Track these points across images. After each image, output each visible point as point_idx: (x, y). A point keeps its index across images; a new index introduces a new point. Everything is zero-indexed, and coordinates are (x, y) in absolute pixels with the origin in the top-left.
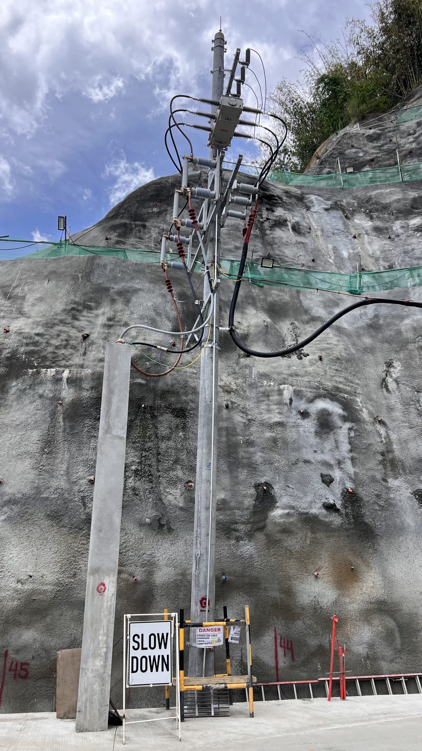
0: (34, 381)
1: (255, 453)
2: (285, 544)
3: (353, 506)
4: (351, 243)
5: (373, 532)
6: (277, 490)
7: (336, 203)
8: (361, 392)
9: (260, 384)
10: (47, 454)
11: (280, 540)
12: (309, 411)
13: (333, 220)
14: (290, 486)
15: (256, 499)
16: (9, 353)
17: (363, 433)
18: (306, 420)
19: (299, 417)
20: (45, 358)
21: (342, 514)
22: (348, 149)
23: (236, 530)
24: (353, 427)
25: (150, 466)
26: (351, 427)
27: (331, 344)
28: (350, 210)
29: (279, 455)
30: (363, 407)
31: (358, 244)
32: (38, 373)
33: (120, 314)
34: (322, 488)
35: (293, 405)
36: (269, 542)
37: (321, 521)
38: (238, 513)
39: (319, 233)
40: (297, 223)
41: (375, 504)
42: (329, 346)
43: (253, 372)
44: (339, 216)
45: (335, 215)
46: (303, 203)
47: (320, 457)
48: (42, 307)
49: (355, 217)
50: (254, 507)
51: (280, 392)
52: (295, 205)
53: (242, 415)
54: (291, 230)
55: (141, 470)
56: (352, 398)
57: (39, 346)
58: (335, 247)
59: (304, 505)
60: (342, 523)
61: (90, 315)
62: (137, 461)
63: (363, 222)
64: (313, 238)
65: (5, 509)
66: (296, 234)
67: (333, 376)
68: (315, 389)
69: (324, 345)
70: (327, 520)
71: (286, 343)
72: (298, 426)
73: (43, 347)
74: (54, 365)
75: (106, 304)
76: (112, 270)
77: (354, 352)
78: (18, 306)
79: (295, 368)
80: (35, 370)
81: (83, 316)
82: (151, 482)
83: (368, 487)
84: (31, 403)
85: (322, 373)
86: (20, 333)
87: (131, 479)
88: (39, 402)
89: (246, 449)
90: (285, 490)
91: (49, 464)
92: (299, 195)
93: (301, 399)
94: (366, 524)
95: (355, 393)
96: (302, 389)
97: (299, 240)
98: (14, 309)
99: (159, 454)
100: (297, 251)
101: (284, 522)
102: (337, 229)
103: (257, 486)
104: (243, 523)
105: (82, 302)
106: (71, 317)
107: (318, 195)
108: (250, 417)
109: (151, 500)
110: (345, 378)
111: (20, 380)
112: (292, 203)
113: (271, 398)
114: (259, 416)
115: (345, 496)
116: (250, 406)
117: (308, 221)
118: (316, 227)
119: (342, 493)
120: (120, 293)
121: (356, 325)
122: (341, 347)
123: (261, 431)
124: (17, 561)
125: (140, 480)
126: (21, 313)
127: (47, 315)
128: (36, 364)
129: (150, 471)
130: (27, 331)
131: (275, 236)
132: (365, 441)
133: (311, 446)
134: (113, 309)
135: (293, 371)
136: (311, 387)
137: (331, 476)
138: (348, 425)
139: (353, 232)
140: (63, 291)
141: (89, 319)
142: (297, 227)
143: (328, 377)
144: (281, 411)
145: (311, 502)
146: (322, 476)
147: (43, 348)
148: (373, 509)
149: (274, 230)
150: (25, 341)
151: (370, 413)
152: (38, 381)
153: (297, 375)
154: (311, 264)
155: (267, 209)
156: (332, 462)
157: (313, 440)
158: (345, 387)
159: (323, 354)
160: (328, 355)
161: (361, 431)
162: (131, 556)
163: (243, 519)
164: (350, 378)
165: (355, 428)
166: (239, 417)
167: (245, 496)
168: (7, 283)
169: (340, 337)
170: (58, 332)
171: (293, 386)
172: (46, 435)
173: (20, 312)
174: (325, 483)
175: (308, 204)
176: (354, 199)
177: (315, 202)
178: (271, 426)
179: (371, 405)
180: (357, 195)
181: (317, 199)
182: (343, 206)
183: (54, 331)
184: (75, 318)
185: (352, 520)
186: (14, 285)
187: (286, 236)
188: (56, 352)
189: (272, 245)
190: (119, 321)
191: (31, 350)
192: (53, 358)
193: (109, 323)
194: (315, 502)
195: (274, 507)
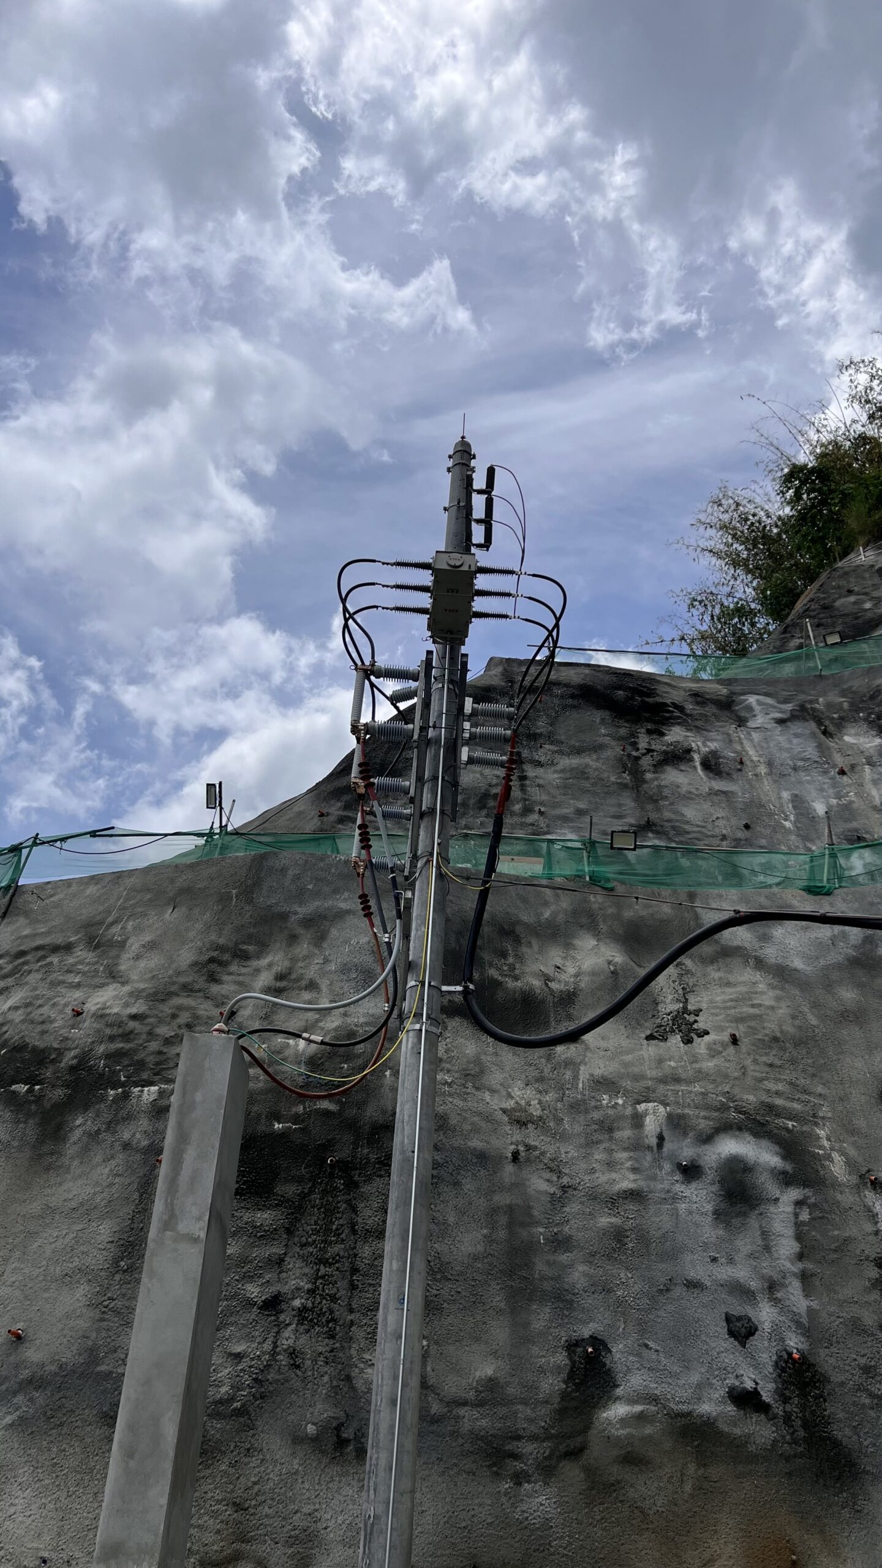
0: (115, 1115)
1: (571, 1266)
2: (631, 1493)
3: (804, 1395)
4: (834, 786)
5: (855, 1465)
6: (619, 1354)
7: (802, 708)
8: (830, 1115)
9: (593, 1103)
10: (124, 1272)
11: (619, 1482)
12: (702, 1163)
13: (795, 741)
14: (651, 1344)
15: (569, 1378)
16: (75, 1057)
17: (830, 1212)
18: (694, 1185)
19: (678, 1177)
20: (141, 1065)
21: (775, 1417)
22: (839, 598)
23: (515, 1456)
24: (806, 1198)
25: (334, 1298)
26: (800, 1197)
27: (760, 1005)
28: (833, 718)
29: (627, 1269)
30: (832, 1149)
31: (849, 785)
32: (126, 1096)
33: (303, 964)
34: (727, 1350)
35: (665, 1149)
36: (593, 1489)
37: (720, 1434)
38: (524, 1411)
39: (763, 770)
40: (714, 753)
41: (859, 1390)
42: (756, 1011)
43: (581, 1078)
44: (808, 732)
45: (799, 731)
46: (732, 712)
47: (724, 1272)
48: (153, 961)
49: (845, 731)
50: (562, 1399)
51: (638, 1121)
52: (713, 719)
53: (547, 1175)
54: (699, 768)
55: (312, 1310)
56: (804, 1129)
57: (134, 1039)
58: (796, 796)
59: (685, 1394)
60: (775, 1441)
61: (243, 970)
62: (307, 1287)
63: (862, 740)
64: (749, 781)
65: (19, 1399)
66: (711, 775)
67: (761, 1080)
68: (718, 1110)
69: (745, 1009)
70: (737, 1431)
71: (661, 1007)
72: (675, 1199)
73: (140, 1041)
74: (157, 1078)
75: (278, 945)
76: (298, 877)
77: (814, 1022)
78: (110, 961)
79: (673, 1064)
80: (120, 1090)
81: (230, 974)
82: (332, 1337)
83: (841, 1346)
84: (106, 1160)
85: (736, 1074)
86: (102, 1016)
87: (290, 1328)
88: (121, 1157)
89: (551, 1258)
90: (639, 1355)
91: (124, 1295)
92: (723, 699)
93: (685, 1134)
94: (836, 1444)
95: (814, 1116)
96: (687, 1111)
97: (717, 788)
98: (101, 969)
99: (355, 1270)
100: (712, 810)
101: (630, 1436)
102: (803, 759)
103: (572, 1346)
104: (534, 1438)
105: (231, 944)
106: (205, 978)
107: (766, 695)
108: (565, 1180)
109: (326, 1378)
110: (791, 1084)
111: (91, 1114)
112: (706, 716)
113: (618, 1135)
114: (587, 1178)
115: (783, 1370)
116: (570, 1155)
117: (739, 748)
118: (755, 759)
119: (776, 1362)
120: (308, 922)
121: (822, 962)
122: (783, 1011)
123: (590, 1214)
124: (22, 1522)
125: (308, 1331)
126: (113, 975)
127: (160, 976)
128: (123, 1079)
129: (332, 1312)
130: (115, 1010)
131: (663, 783)
132: (836, 1233)
133: (705, 1246)
134: (289, 956)
135: (668, 1071)
136: (708, 1107)
137: (750, 1320)
138: (794, 1194)
139: (839, 760)
140: (199, 926)
141: (241, 978)
142: (713, 762)
143: (749, 1081)
144: (636, 1165)
145: (699, 1386)
146: (728, 1319)
147: (141, 1045)
148: (855, 1404)
149: (662, 772)
150: (108, 1031)
151: (850, 1163)
152: (123, 1113)
153: (677, 1080)
154: (740, 834)
155: (649, 732)
156: (754, 1285)
157: (710, 1232)
158: (789, 1104)
159: (740, 1031)
160: (753, 1030)
161: (826, 1206)
162: (266, 1516)
163: (533, 1428)
164: (802, 1081)
165: (813, 1200)
166: (541, 1181)
167: (542, 1370)
168: (98, 918)
169: (783, 989)
170: (173, 1011)
171: (665, 1105)
172: (127, 1229)
173: (111, 973)
174: (736, 1338)
175: (743, 714)
176: (843, 696)
177: (757, 708)
178: (614, 1201)
179: (854, 1143)
180: (851, 687)
181: (759, 703)
182: (818, 710)
183: (166, 1009)
184: (213, 979)
185: (801, 1433)
186: (110, 919)
187: (686, 781)
188: (165, 1050)
189: (656, 801)
190: (298, 980)
191: (117, 1050)
192: (157, 1064)
193: (278, 984)
194: (711, 1385)
195: (609, 1398)
